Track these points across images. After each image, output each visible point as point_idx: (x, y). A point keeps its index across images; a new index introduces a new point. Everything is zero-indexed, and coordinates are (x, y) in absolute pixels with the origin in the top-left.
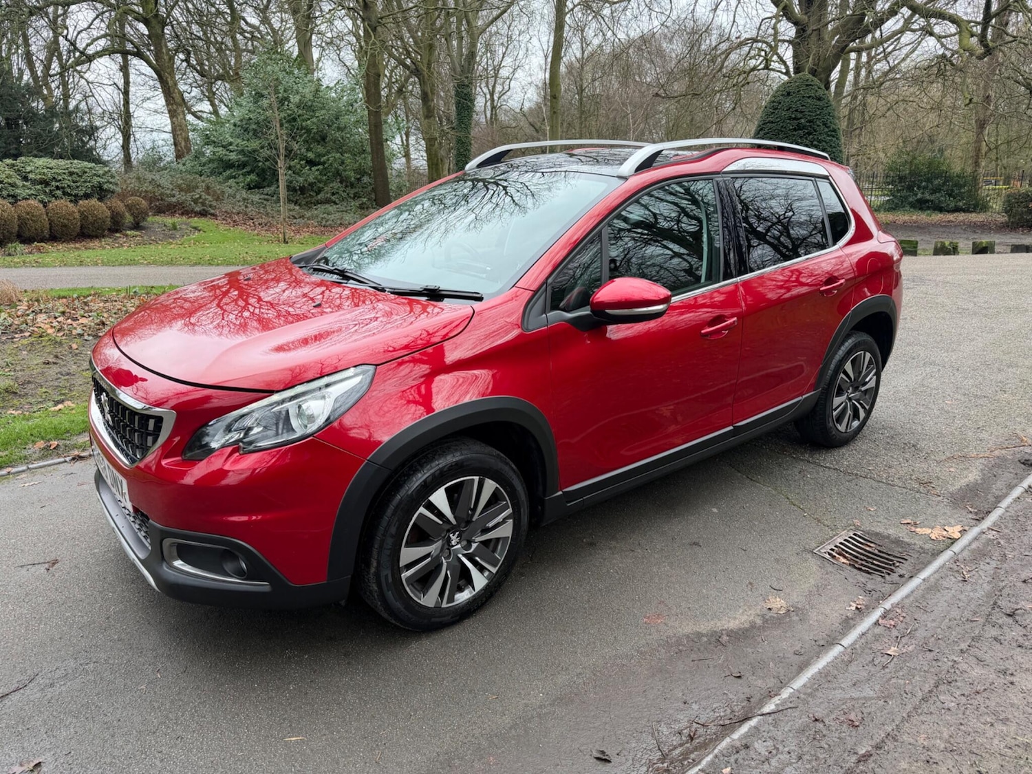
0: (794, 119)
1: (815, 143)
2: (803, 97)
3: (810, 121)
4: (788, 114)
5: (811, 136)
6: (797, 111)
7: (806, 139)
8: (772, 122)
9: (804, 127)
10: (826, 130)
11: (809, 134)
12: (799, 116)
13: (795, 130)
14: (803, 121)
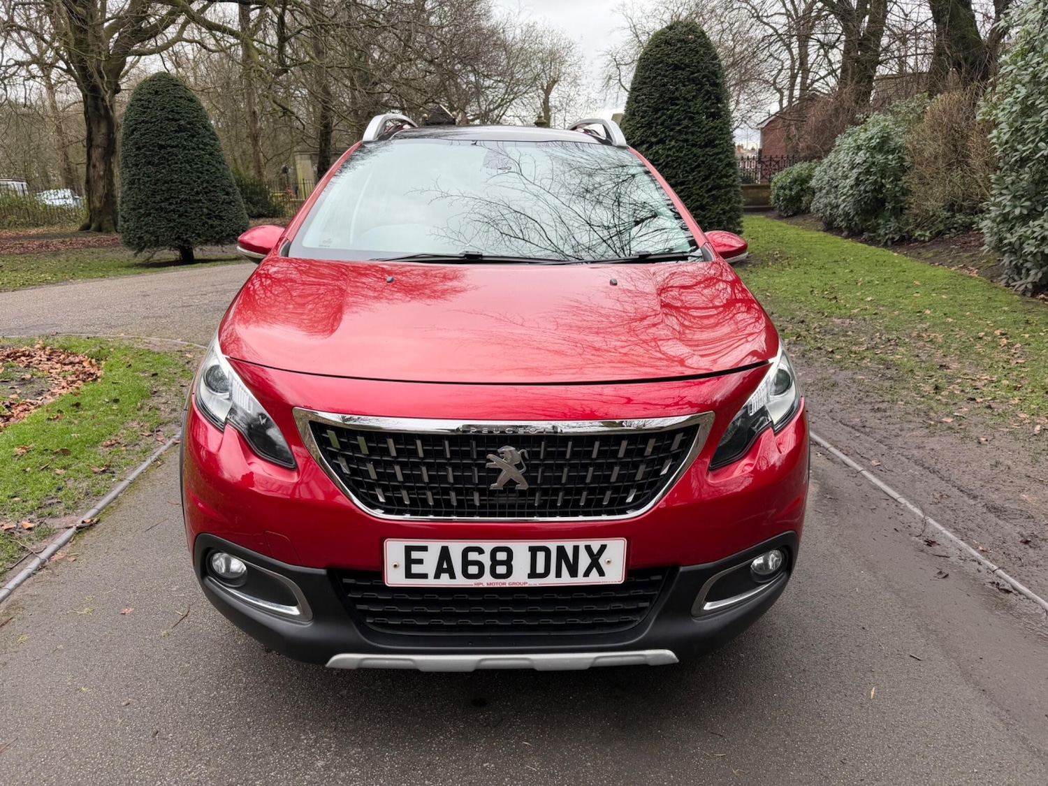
0: (173, 120)
1: (201, 146)
2: (175, 97)
3: (189, 123)
4: (165, 114)
5: (195, 139)
6: (172, 111)
7: (191, 141)
8: (147, 122)
9: (185, 130)
10: (208, 133)
11: (193, 136)
12: (177, 117)
13: (176, 131)
14: (182, 122)
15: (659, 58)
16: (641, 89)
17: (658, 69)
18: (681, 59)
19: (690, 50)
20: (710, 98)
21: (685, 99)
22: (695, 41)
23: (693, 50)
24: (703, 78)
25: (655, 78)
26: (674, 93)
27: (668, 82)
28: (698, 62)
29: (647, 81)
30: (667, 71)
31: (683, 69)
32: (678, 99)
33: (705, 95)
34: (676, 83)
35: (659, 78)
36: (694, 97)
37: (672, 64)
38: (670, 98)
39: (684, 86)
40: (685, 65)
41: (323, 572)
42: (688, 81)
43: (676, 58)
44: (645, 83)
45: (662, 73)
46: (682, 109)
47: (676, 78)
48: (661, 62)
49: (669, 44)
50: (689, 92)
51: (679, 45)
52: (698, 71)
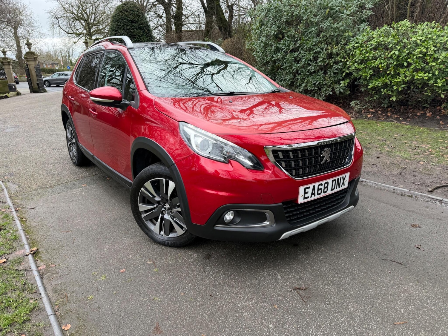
15: (123, 17)
16: (117, 30)
17: (124, 22)
18: (133, 19)
19: (136, 15)
20: (148, 36)
21: (139, 36)
22: (137, 11)
23: (138, 15)
24: (144, 27)
25: (123, 26)
26: (133, 33)
27: (129, 28)
28: (141, 20)
29: (120, 27)
30: (128, 23)
31: (135, 23)
32: (136, 36)
33: (146, 34)
34: (133, 29)
35: (125, 26)
36: (142, 35)
37: (130, 21)
38: (132, 35)
39: (137, 30)
40: (136, 21)
41: (281, 204)
42: (138, 28)
43: (131, 18)
44: (118, 28)
45: (126, 24)
46: (138, 40)
47: (133, 27)
48: (125, 19)
49: (126, 11)
50: (140, 33)
51: (131, 12)
52: (141, 24)
